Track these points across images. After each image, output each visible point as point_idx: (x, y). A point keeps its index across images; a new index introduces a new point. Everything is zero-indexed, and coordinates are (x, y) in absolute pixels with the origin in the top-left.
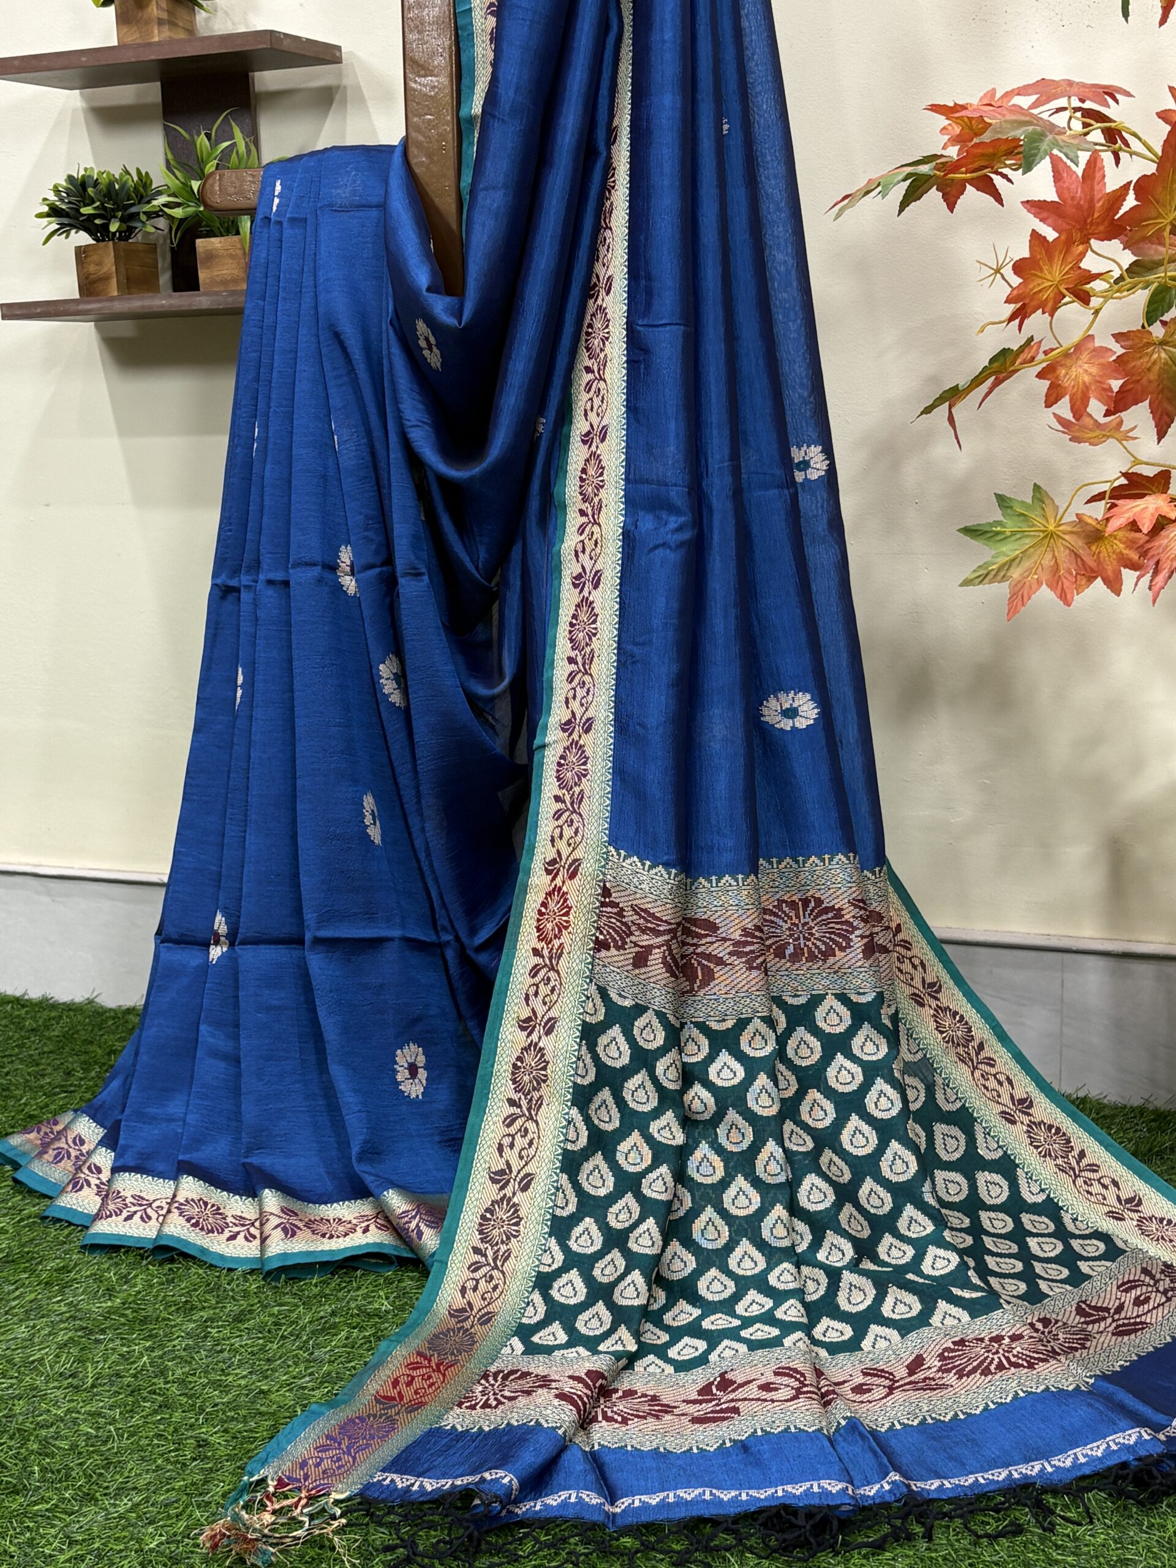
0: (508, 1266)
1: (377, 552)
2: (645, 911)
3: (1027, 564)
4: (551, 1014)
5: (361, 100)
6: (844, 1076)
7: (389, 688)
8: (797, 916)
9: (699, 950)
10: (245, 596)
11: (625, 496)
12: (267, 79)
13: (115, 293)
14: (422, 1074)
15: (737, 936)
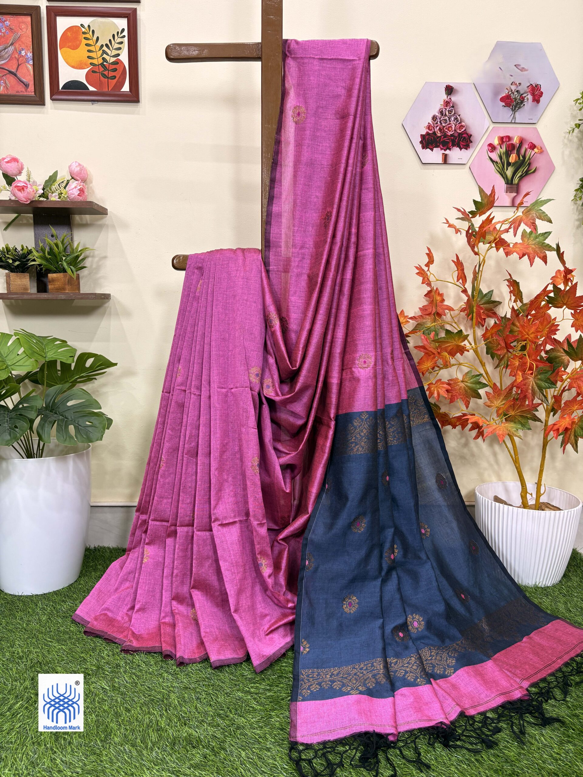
5: (114, 227)
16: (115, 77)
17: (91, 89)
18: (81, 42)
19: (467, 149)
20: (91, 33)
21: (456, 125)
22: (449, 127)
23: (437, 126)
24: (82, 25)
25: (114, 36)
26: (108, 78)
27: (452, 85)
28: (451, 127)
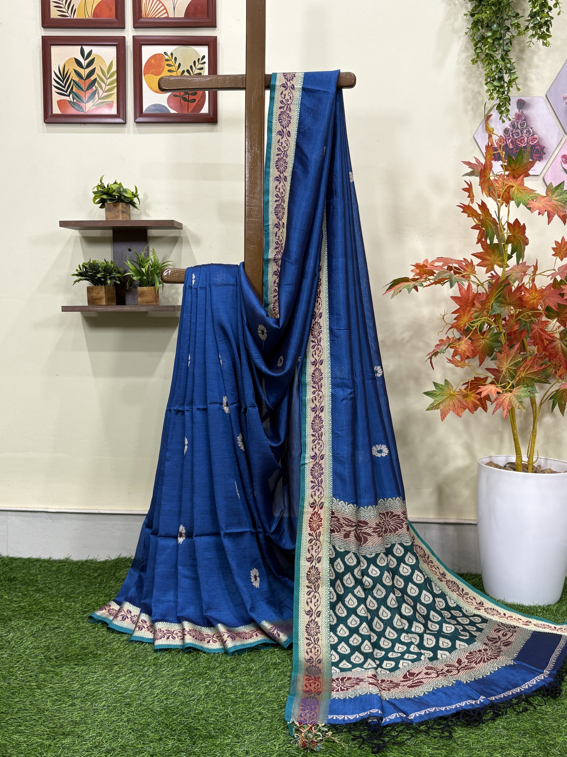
0: (320, 643)
1: (235, 399)
2: (348, 519)
3: (444, 404)
4: (319, 556)
5: (188, 242)
6: (405, 570)
7: (240, 444)
8: (385, 518)
9: (362, 531)
10: (187, 414)
11: (331, 383)
12: (152, 233)
13: (105, 304)
14: (258, 579)
15: (374, 526)
16: (195, 100)
17: (172, 111)
18: (164, 68)
19: (540, 161)
20: (173, 60)
21: (528, 138)
22: (521, 140)
23: (509, 139)
24: (165, 53)
25: (195, 62)
26: (188, 101)
27: (523, 98)
28: (523, 139)
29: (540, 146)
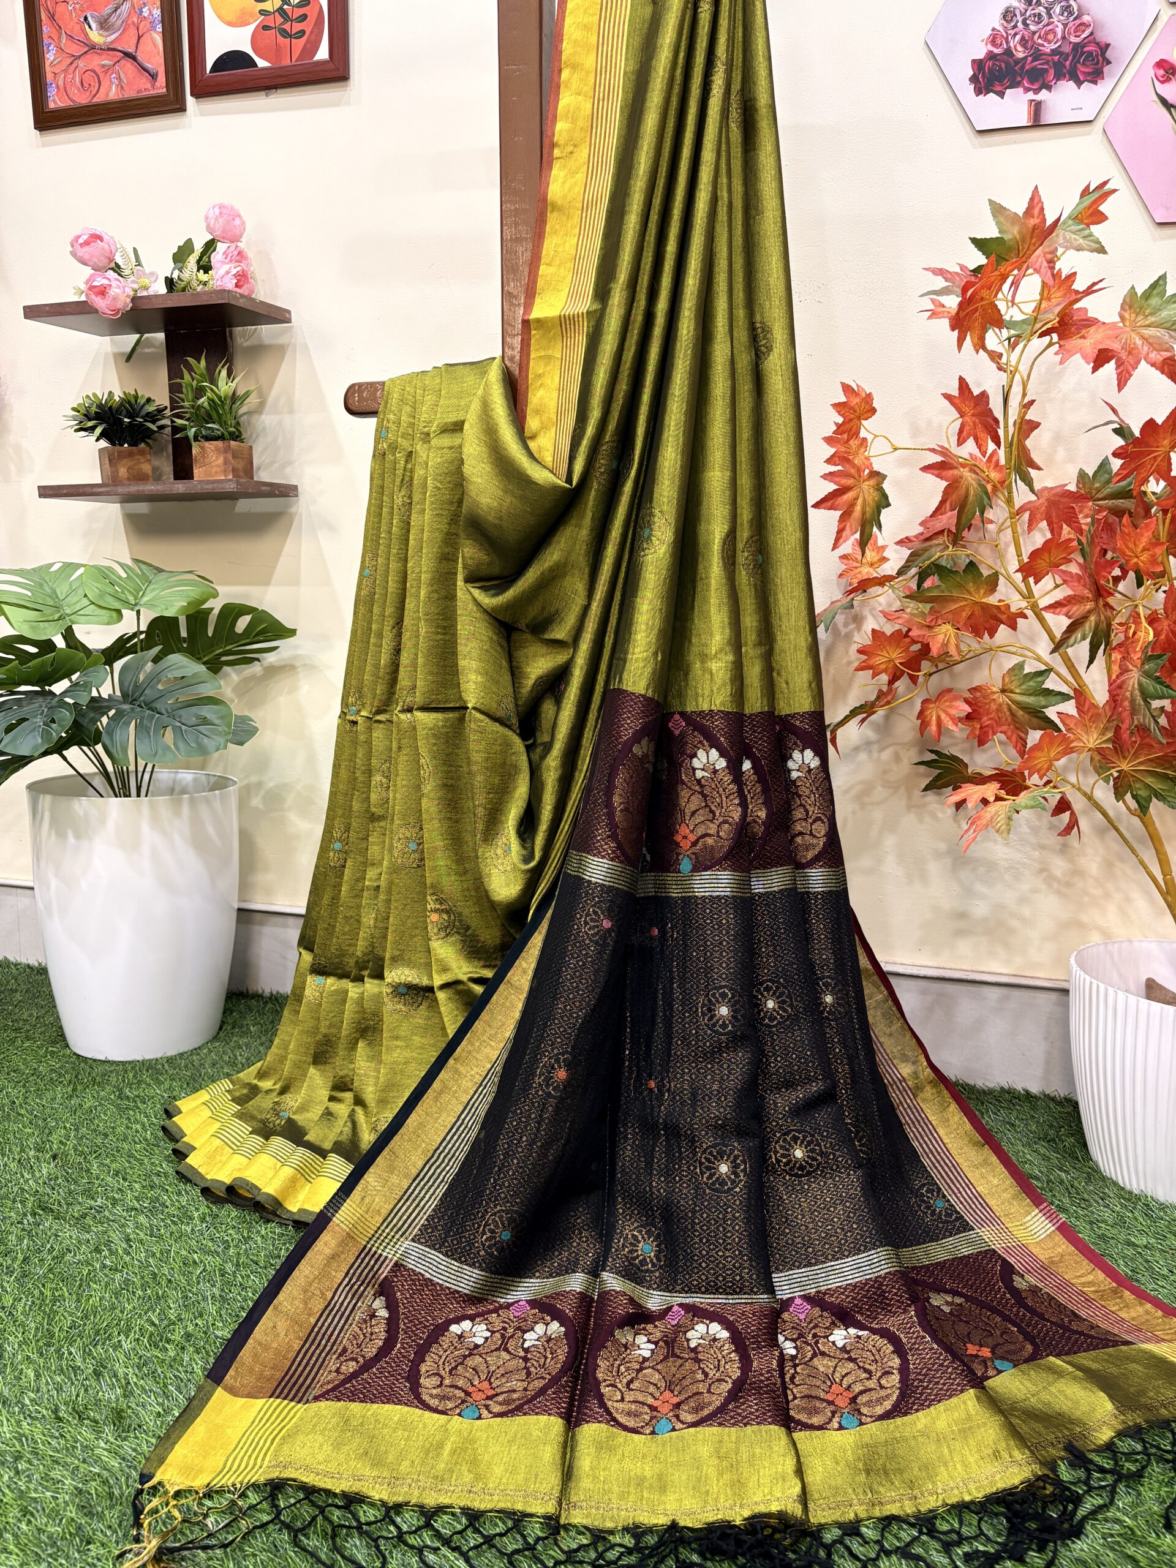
12: (242, 334)
16: (303, 32)
17: (261, 63)
19: (1095, 83)
21: (1065, 25)
22: (1047, 33)
23: (1016, 34)
26: (291, 37)
28: (1053, 31)
29: (1098, 44)
